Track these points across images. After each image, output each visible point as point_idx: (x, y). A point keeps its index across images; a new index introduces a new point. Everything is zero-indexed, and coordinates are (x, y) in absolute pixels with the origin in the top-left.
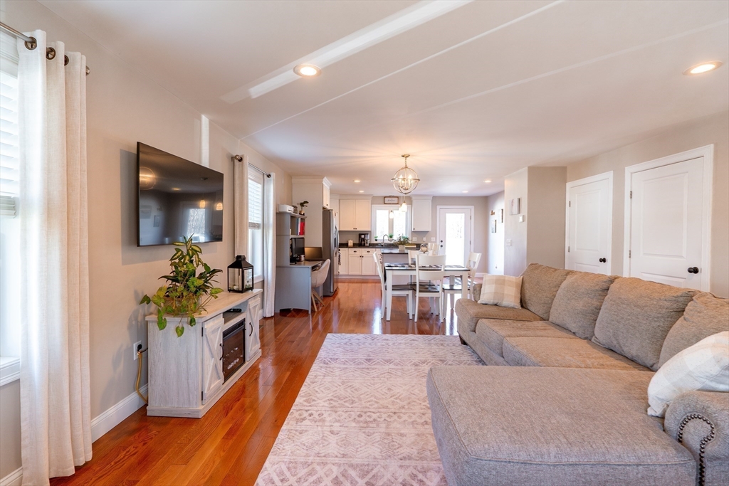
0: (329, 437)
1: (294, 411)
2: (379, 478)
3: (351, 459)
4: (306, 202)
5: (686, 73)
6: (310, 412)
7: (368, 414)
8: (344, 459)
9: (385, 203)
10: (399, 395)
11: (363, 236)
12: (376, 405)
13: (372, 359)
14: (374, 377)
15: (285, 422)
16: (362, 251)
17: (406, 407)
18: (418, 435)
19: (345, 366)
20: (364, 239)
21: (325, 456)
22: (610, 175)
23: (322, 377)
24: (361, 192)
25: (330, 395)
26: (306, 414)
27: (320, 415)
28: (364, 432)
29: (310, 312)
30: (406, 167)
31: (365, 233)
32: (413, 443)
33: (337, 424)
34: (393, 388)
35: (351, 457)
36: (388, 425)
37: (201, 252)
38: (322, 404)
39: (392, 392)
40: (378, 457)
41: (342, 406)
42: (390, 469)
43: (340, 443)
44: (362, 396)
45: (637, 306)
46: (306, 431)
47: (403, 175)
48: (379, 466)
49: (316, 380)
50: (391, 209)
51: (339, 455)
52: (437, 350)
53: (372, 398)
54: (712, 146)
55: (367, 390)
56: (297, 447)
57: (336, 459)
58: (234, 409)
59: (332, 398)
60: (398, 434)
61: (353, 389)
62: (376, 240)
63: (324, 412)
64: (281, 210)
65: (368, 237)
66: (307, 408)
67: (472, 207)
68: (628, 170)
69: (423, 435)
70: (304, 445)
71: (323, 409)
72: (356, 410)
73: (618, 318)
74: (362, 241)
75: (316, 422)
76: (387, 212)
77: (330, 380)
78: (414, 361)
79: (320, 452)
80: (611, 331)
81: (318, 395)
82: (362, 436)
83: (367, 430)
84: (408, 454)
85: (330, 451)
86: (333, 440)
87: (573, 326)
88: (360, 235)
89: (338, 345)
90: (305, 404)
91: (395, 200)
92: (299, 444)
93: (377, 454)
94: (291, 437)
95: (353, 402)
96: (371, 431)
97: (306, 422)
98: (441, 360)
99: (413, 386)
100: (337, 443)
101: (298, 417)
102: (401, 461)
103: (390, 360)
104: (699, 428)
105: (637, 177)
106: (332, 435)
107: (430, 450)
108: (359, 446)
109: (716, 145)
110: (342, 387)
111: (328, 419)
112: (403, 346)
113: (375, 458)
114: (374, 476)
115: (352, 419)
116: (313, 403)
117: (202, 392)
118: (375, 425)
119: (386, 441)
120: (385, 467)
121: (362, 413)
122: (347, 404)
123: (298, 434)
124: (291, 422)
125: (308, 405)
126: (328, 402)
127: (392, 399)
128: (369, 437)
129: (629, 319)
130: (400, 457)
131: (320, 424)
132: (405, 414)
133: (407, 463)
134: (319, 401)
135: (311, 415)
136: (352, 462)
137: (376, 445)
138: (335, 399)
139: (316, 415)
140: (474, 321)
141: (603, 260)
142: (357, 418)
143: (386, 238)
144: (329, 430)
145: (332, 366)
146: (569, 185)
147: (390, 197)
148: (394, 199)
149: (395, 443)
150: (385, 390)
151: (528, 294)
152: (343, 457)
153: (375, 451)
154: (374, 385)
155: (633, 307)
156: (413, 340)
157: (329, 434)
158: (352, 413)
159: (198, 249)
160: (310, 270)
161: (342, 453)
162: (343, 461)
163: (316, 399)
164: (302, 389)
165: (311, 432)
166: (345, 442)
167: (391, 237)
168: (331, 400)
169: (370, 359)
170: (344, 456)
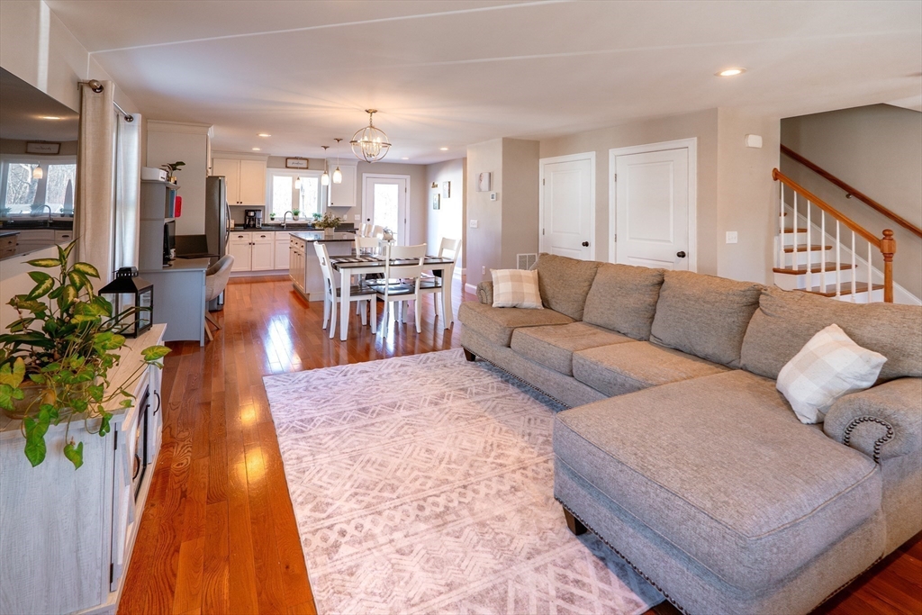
0: (401, 562)
1: (309, 536)
2: (524, 602)
3: (465, 588)
4: (182, 164)
5: (717, 75)
6: (337, 528)
7: (430, 500)
8: (454, 592)
9: (287, 167)
10: (447, 456)
11: (252, 214)
12: (430, 483)
13: (368, 408)
14: (392, 437)
15: (309, 564)
16: (254, 236)
17: (471, 472)
18: (519, 511)
19: (334, 429)
20: (253, 218)
21: (422, 601)
22: (592, 155)
23: (311, 458)
24: (256, 149)
25: (347, 487)
26: (333, 536)
27: (359, 527)
28: (448, 534)
29: (202, 344)
30: (371, 127)
31: (257, 210)
32: (523, 526)
33: (397, 535)
34: (432, 447)
35: (461, 585)
36: (471, 510)
37: (98, 276)
38: (345, 508)
39: (435, 455)
40: (497, 568)
41: (383, 500)
42: (528, 580)
43: (426, 567)
44: (398, 474)
45: (708, 302)
46: (357, 566)
47: (369, 137)
48: (510, 582)
49: (304, 465)
50: (298, 175)
51: (442, 589)
52: (446, 375)
53: (416, 473)
54: (696, 138)
55: (398, 461)
56: (365, 603)
57: (442, 597)
58: (180, 573)
59: (353, 490)
60: (493, 519)
61: (376, 466)
62: (272, 219)
63: (361, 521)
64: (148, 177)
65: (260, 215)
66: (328, 523)
67: (408, 177)
68: (612, 153)
69: (525, 508)
70: (373, 594)
71: (355, 514)
72: (407, 499)
73: (687, 316)
74: (250, 220)
75: (360, 543)
76: (291, 178)
77: (329, 460)
78: (428, 398)
79: (411, 595)
80: (681, 330)
81: (328, 492)
82: (450, 542)
83: (449, 528)
84: (529, 546)
85: (423, 589)
86: (411, 564)
87: (624, 327)
88: (247, 212)
89: (296, 395)
90: (318, 515)
91: (304, 164)
92: (362, 596)
93: (492, 563)
94: (341, 589)
95: (393, 489)
96: (456, 528)
97: (345, 550)
98: (461, 389)
99: (456, 438)
100: (423, 569)
101: (325, 545)
102: (532, 561)
103: (395, 403)
104: (874, 430)
105: (622, 161)
106: (404, 557)
107: (551, 529)
108: (458, 560)
109: (699, 139)
110: (357, 467)
111: (377, 531)
112: (396, 378)
113: (495, 572)
114: (516, 602)
115: (413, 518)
116: (330, 510)
117: (112, 566)
118: (453, 517)
119: (487, 537)
120: (518, 579)
121: (422, 503)
122: (386, 494)
123: (347, 578)
124: (318, 559)
125: (324, 515)
126: (354, 500)
127: (443, 465)
128: (462, 539)
129: (701, 317)
130: (524, 554)
131: (370, 544)
132: (478, 483)
133: (539, 560)
134: (338, 503)
135: (343, 533)
136: (470, 592)
137: (479, 547)
138: (361, 491)
139: (350, 529)
140: (508, 332)
141: (586, 244)
142: (420, 513)
143: (289, 216)
144: (393, 549)
145: (311, 433)
146: (542, 161)
147: (296, 158)
148: (301, 161)
149: (501, 536)
150: (424, 455)
151: (550, 292)
152: (450, 590)
153: (485, 559)
154: (401, 449)
155: (702, 303)
156: (402, 366)
157: (398, 556)
158: (405, 507)
159: (90, 271)
160: (204, 275)
161: (443, 582)
162: (454, 597)
163: (330, 501)
164: (291, 490)
165: (366, 565)
166: (435, 563)
167: (296, 214)
168: (356, 494)
169: (364, 409)
170: (450, 586)
